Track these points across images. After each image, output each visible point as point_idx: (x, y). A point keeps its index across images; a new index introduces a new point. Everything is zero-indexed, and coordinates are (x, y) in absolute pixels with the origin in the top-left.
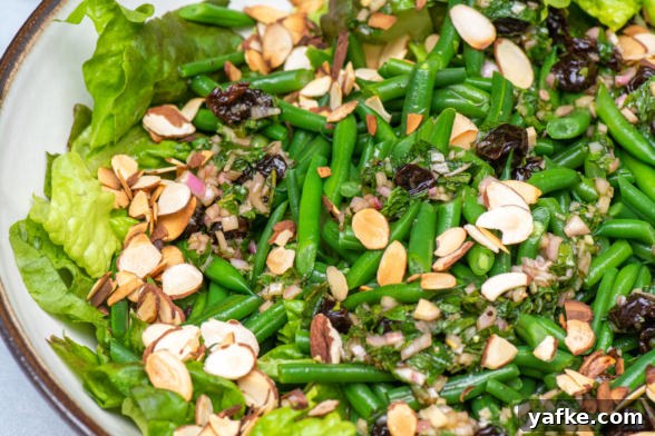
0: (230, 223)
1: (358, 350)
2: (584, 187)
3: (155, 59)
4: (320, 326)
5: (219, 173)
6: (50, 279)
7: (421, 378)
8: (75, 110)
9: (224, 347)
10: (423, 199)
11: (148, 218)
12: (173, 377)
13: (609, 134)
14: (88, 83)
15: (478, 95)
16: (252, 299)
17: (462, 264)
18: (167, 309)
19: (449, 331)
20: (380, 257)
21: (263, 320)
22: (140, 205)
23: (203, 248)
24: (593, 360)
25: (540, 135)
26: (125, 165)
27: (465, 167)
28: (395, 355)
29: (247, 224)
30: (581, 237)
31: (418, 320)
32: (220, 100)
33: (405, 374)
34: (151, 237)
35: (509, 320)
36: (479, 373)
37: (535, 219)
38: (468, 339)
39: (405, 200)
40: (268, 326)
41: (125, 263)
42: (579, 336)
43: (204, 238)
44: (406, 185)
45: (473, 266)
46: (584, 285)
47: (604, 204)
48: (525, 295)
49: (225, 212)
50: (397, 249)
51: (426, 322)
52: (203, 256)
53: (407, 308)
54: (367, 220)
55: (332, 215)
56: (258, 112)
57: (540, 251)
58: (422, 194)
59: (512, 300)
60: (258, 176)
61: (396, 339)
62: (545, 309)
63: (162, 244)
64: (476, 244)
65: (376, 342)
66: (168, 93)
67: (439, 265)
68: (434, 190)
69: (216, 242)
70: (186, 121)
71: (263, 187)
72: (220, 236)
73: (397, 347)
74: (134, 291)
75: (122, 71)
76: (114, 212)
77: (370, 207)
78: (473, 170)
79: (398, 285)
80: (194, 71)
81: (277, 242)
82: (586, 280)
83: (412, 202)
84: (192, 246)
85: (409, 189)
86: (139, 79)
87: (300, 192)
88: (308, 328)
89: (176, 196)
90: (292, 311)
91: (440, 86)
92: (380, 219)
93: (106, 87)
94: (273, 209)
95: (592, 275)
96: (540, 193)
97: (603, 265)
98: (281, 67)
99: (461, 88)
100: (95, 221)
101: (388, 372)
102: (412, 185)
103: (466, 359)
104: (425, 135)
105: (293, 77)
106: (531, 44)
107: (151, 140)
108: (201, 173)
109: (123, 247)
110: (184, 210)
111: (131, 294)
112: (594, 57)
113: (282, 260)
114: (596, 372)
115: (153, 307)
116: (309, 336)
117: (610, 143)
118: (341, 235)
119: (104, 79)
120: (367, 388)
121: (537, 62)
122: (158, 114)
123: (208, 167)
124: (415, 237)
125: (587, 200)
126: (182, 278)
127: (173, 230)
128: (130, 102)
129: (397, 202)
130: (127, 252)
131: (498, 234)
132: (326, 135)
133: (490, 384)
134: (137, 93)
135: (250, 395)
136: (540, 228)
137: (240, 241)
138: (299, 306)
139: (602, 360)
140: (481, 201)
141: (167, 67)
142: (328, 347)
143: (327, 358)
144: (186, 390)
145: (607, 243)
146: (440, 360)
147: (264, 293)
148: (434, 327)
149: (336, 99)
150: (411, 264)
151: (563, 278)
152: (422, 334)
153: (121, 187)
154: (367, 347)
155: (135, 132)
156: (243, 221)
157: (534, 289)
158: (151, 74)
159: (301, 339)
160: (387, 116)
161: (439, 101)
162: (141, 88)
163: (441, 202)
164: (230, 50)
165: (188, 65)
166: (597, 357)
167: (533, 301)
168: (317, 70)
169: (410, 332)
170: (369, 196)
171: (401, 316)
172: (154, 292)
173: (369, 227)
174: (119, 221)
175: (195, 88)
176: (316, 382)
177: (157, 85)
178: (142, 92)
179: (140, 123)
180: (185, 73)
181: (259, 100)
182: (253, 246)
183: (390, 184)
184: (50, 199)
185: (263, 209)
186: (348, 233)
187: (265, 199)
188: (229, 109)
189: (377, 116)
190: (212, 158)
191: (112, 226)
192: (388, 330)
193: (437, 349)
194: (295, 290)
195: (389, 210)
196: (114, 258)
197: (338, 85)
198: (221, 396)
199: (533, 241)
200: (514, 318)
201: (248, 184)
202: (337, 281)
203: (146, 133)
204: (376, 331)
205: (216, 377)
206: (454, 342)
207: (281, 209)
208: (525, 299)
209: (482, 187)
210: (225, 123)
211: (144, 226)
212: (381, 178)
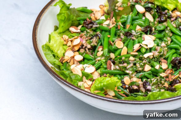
0: (89, 46)
1: (117, 67)
2: (165, 39)
3: (72, 15)
4: (109, 63)
5: (86, 38)
6: (51, 56)
7: (131, 72)
8: (55, 26)
9: (89, 67)
10: (131, 39)
11: (71, 46)
12: (78, 72)
13: (170, 29)
14: (58, 19)
15: (142, 22)
16: (94, 61)
17: (139, 51)
18: (76, 63)
19: (137, 63)
20: (122, 50)
21: (96, 65)
22: (69, 44)
23: (83, 52)
24: (168, 71)
25: (155, 29)
26: (66, 37)
27: (139, 33)
28: (125, 68)
29: (92, 48)
30: (164, 47)
31: (130, 60)
32: (86, 23)
33: (127, 72)
34: (72, 50)
35: (149, 62)
36: (143, 72)
37: (155, 43)
38: (141, 65)
39: (127, 39)
40: (98, 66)
41: (66, 54)
42: (164, 66)
43: (83, 50)
44: (127, 36)
45: (141, 51)
46: (165, 57)
47: (169, 42)
48: (153, 57)
49: (88, 44)
50: (125, 48)
51: (132, 61)
52: (83, 53)
53: (128, 58)
54: (118, 43)
55: (111, 44)
56: (94, 26)
57: (156, 50)
58: (130, 38)
59: (150, 58)
60: (95, 38)
61: (125, 65)
62: (157, 61)
63: (74, 51)
64: (142, 47)
65: (121, 65)
66: (74, 23)
67: (134, 51)
68: (133, 37)
69: (86, 51)
70: (79, 29)
71: (96, 40)
72: (87, 49)
73: (126, 66)
74: (68, 60)
75: (65, 17)
76: (64, 45)
77: (119, 40)
78: (141, 34)
79: (126, 55)
80: (80, 19)
81: (99, 50)
82: (166, 56)
83: (128, 39)
84: (80, 52)
85: (127, 37)
86: (69, 19)
87: (104, 40)
88: (106, 64)
89: (77, 41)
90: (103, 62)
91: (133, 20)
92: (122, 43)
93: (61, 20)
94: (98, 44)
95: (167, 55)
96: (155, 38)
97: (169, 54)
98: (99, 19)
99: (137, 21)
100: (60, 46)
101: (124, 72)
102: (128, 36)
103: (140, 69)
104: (131, 28)
105: (101, 21)
106: (153, 13)
107: (71, 33)
108: (82, 38)
109: (66, 52)
110: (79, 44)
111: (67, 60)
112: (166, 16)
113: (100, 53)
114: (168, 73)
115: (73, 62)
116: (107, 66)
117: (170, 31)
118: (113, 47)
119: (61, 18)
120: (119, 75)
121: (154, 18)
122: (73, 27)
123: (84, 36)
124: (129, 45)
125: (165, 41)
126: (79, 57)
127: (76, 48)
128: (67, 24)
129: (125, 39)
130: (67, 53)
131: (147, 45)
132: (109, 31)
133: (145, 74)
134: (68, 22)
135: (94, 77)
136: (156, 45)
137: (91, 51)
138: (104, 61)
139: (169, 71)
140: (143, 39)
141: (74, 18)
142: (111, 67)
143: (111, 69)
144: (81, 75)
145: (170, 49)
146: (135, 69)
147: (97, 59)
148: (133, 62)
149: (111, 24)
150: (128, 51)
151: (161, 54)
152: (131, 63)
153: (65, 41)
154: (119, 66)
155: (68, 31)
156: (92, 46)
157: (155, 56)
158: (71, 18)
159: (105, 66)
160: (122, 26)
161: (133, 23)
162: (69, 21)
163: (134, 40)
164: (87, 16)
165: (79, 18)
166: (168, 70)
167: (154, 59)
168: (107, 19)
169: (128, 63)
170: (119, 38)
171: (127, 60)
172: (73, 59)
173: (119, 44)
174: (65, 47)
175: (80, 23)
176: (108, 73)
177: (72, 21)
178: (69, 22)
179: (68, 29)
180: (78, 19)
181: (94, 23)
182: (93, 53)
183: (123, 36)
184: (50, 43)
185: (96, 44)
186: (115, 46)
187: (96, 42)
188: (88, 25)
189: (120, 25)
190: (85, 35)
191: (63, 48)
192: (124, 63)
193: (134, 66)
194: (104, 58)
195: (123, 41)
196: (64, 54)
197: (111, 21)
198: (88, 77)
199: (154, 47)
200: (150, 62)
201: (92, 40)
202: (112, 56)
203: (70, 32)
204: (121, 63)
205: (87, 73)
206: (138, 65)
207: (100, 44)
208: (153, 58)
209: (143, 37)
210: (87, 29)
211: (70, 47)
212: (121, 34)
